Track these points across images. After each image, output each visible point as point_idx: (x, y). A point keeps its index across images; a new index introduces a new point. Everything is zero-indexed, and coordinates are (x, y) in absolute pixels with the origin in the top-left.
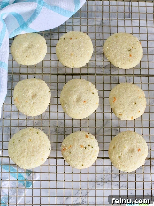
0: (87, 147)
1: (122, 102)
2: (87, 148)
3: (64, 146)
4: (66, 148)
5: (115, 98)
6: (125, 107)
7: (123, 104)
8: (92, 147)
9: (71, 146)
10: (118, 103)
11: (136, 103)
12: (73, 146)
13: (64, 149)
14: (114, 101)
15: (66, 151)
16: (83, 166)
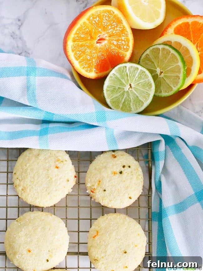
0: (122, 169)
1: (105, 242)
2: (123, 172)
3: (90, 187)
4: (95, 188)
5: (97, 232)
6: (106, 252)
7: (105, 246)
8: (129, 167)
9: (100, 181)
10: (99, 242)
11: (125, 253)
12: (102, 179)
13: (93, 191)
14: (95, 236)
15: (97, 191)
16: (131, 199)
